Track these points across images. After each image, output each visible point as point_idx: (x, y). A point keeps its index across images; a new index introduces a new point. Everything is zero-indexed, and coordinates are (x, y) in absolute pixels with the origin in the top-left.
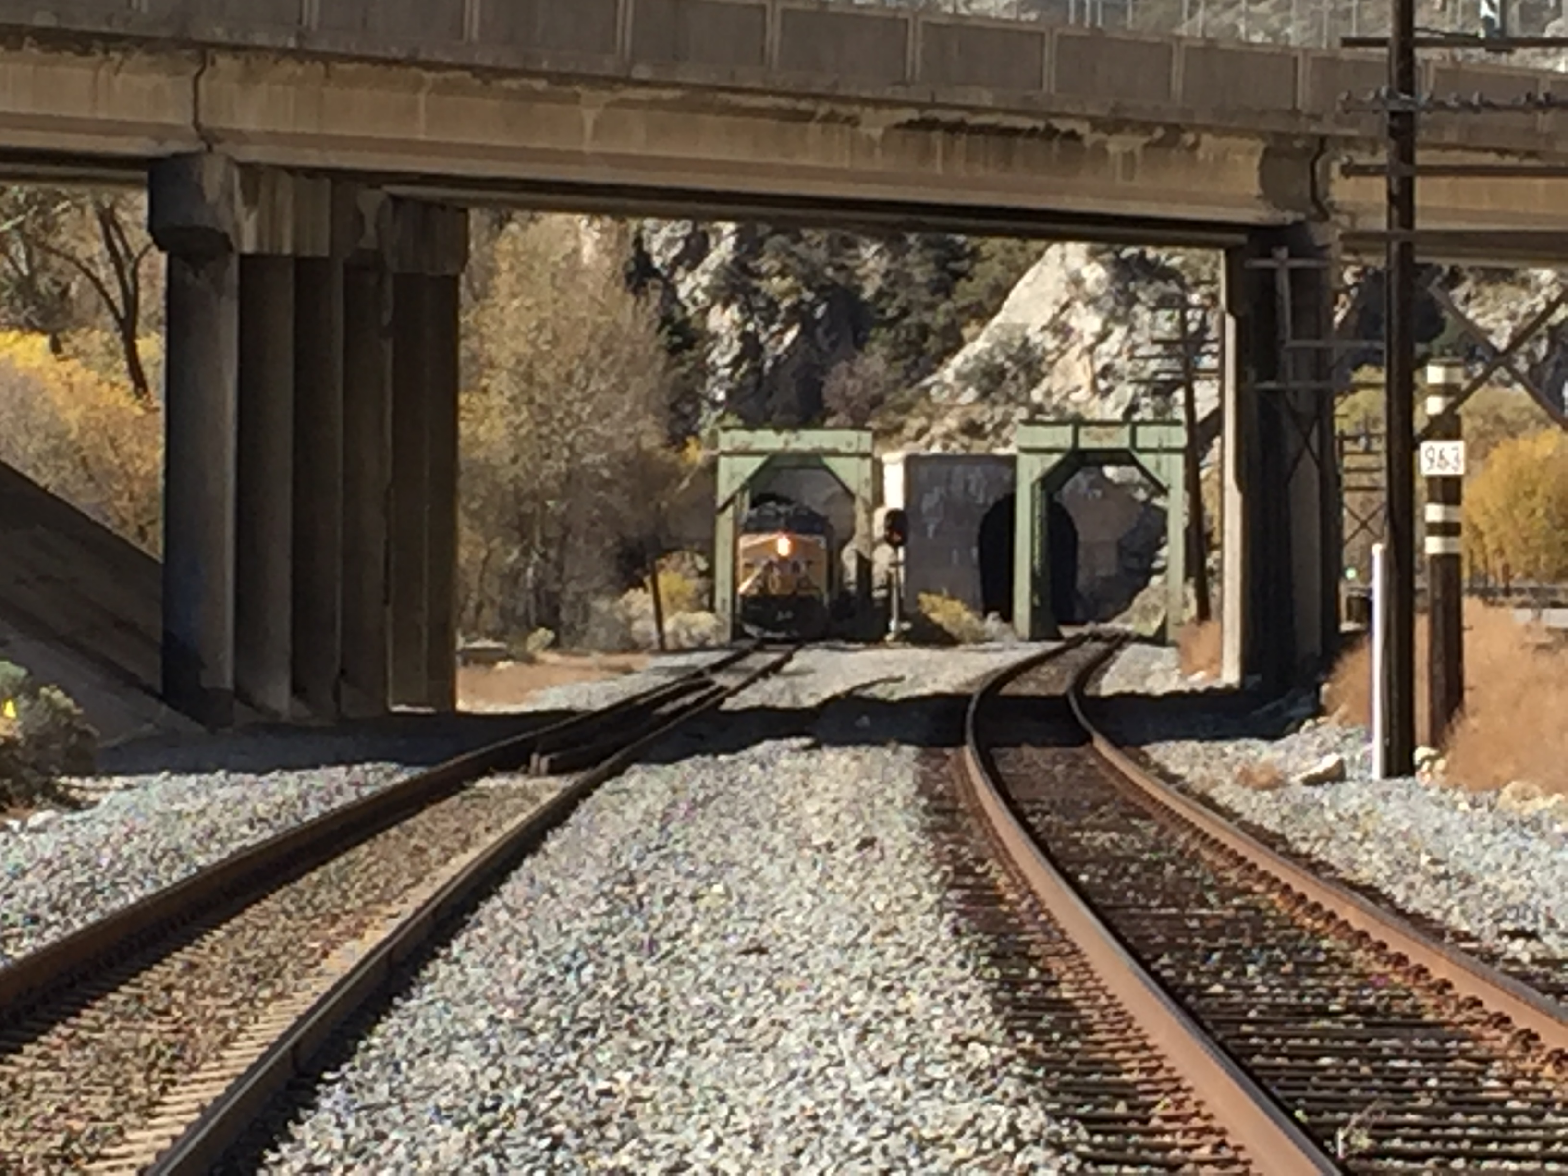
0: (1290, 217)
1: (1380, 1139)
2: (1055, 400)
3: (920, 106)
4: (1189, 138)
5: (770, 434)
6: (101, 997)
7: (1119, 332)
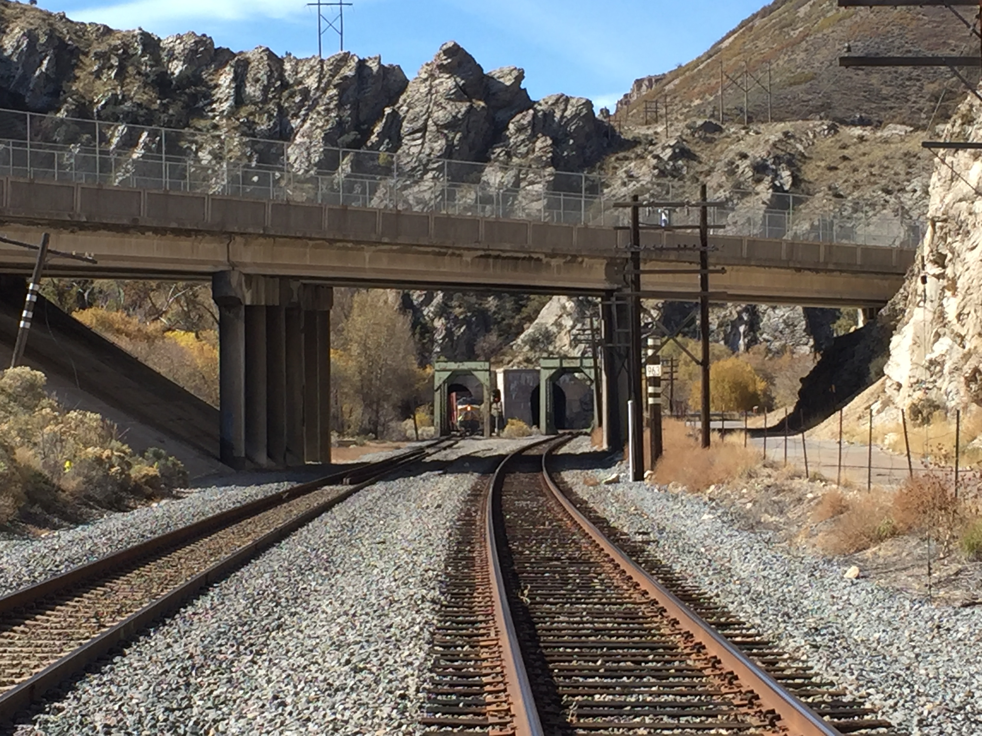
0: (615, 286)
1: (546, 599)
2: (557, 349)
3: (484, 250)
4: (580, 259)
5: (453, 363)
6: (155, 561)
7: (579, 326)
